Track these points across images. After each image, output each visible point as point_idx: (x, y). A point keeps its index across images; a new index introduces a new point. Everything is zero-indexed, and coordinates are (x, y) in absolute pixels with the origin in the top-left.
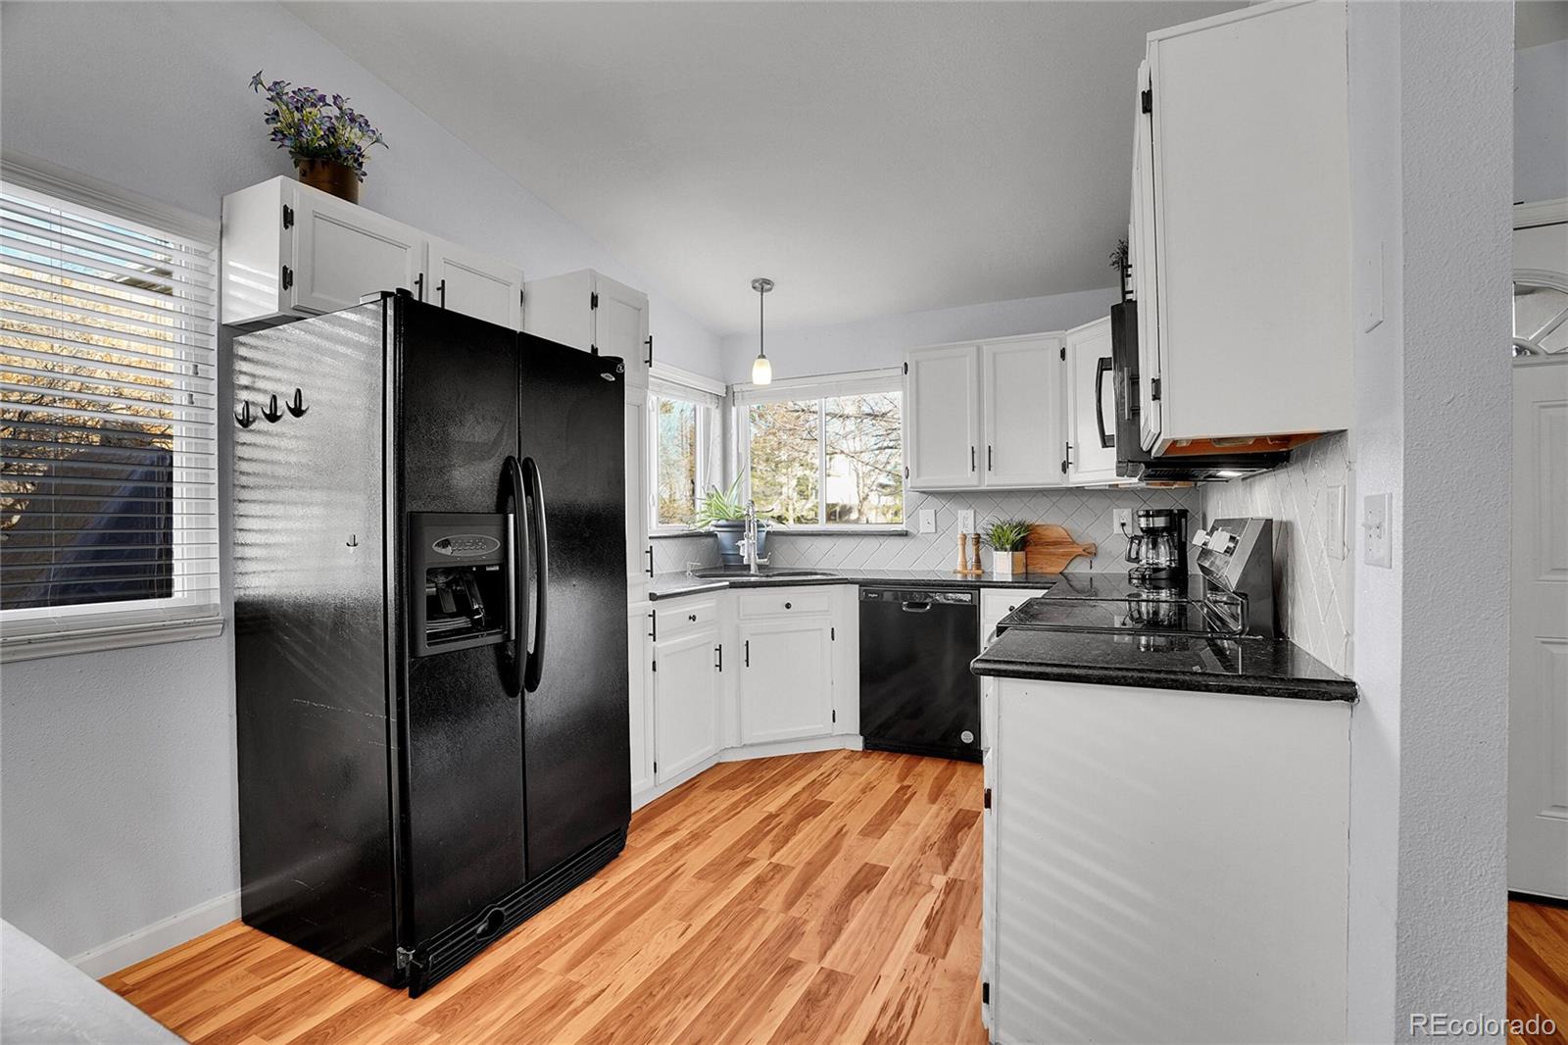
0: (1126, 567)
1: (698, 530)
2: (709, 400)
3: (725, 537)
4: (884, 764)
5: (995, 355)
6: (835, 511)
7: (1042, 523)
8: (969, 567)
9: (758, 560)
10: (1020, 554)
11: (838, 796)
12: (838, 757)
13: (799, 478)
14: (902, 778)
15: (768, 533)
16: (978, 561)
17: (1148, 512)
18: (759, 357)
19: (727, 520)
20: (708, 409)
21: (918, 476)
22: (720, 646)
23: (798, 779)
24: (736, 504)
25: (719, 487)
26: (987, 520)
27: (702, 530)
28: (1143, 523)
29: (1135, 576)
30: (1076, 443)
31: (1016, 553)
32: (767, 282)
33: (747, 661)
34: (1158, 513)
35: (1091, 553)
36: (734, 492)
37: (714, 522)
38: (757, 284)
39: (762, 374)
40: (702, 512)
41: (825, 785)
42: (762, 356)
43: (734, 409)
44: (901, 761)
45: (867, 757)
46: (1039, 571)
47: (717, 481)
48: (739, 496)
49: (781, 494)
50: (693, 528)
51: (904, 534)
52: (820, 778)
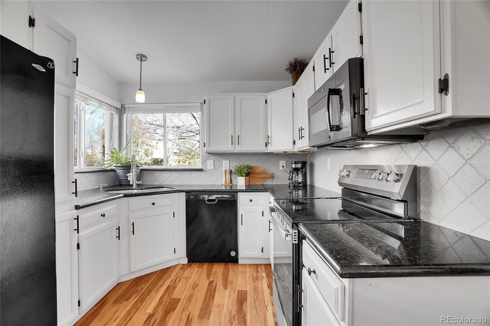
0: (287, 182)
1: (106, 169)
2: (112, 109)
3: (120, 172)
4: (199, 269)
5: (241, 100)
6: (158, 161)
7: (255, 166)
8: (228, 183)
9: (137, 182)
10: (247, 178)
11: (183, 294)
12: (178, 269)
13: (145, 149)
14: (208, 276)
15: (141, 170)
16: (231, 180)
17: (295, 162)
18: (139, 90)
19: (121, 164)
20: (112, 113)
21: (209, 146)
22: (119, 227)
23: (161, 286)
24: (126, 157)
25: (117, 149)
26: (234, 164)
27: (109, 169)
28: (294, 166)
29: (291, 186)
30: (271, 135)
31: (246, 177)
32: (144, 56)
33: (133, 232)
34: (299, 162)
35: (272, 177)
36: (125, 152)
37: (114, 165)
38: (139, 56)
39: (140, 97)
40: (108, 160)
41: (174, 288)
42: (140, 89)
43: (125, 115)
44: (206, 266)
45: (190, 267)
46: (254, 184)
47: (116, 145)
48: (127, 154)
49: (139, 155)
50: (104, 167)
51: (201, 170)
52: (172, 283)
